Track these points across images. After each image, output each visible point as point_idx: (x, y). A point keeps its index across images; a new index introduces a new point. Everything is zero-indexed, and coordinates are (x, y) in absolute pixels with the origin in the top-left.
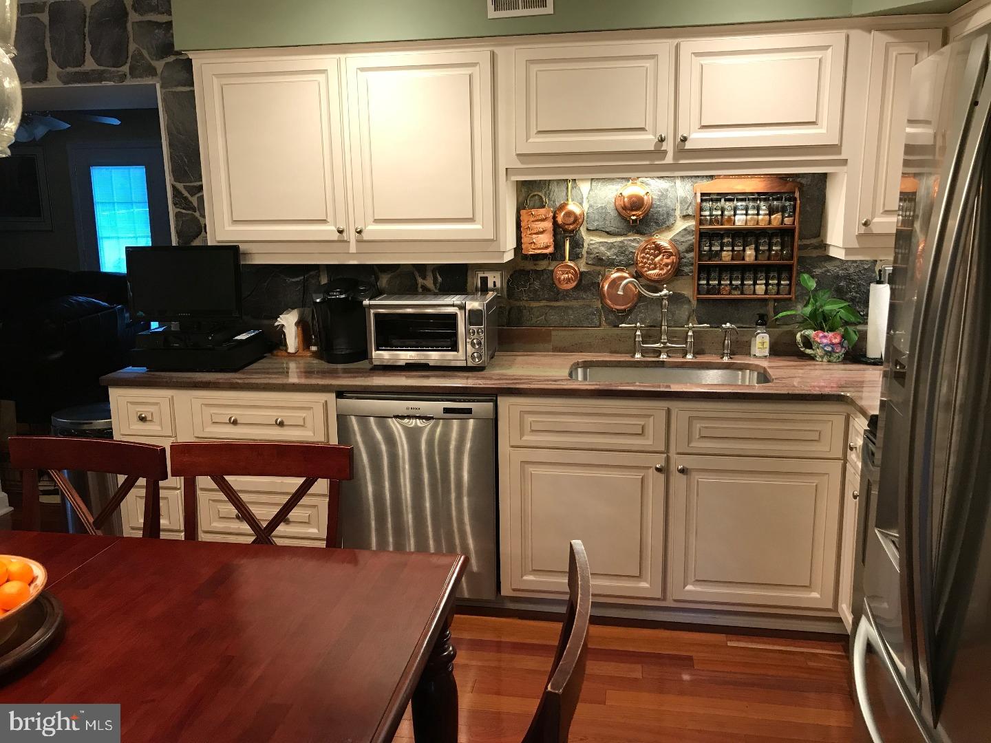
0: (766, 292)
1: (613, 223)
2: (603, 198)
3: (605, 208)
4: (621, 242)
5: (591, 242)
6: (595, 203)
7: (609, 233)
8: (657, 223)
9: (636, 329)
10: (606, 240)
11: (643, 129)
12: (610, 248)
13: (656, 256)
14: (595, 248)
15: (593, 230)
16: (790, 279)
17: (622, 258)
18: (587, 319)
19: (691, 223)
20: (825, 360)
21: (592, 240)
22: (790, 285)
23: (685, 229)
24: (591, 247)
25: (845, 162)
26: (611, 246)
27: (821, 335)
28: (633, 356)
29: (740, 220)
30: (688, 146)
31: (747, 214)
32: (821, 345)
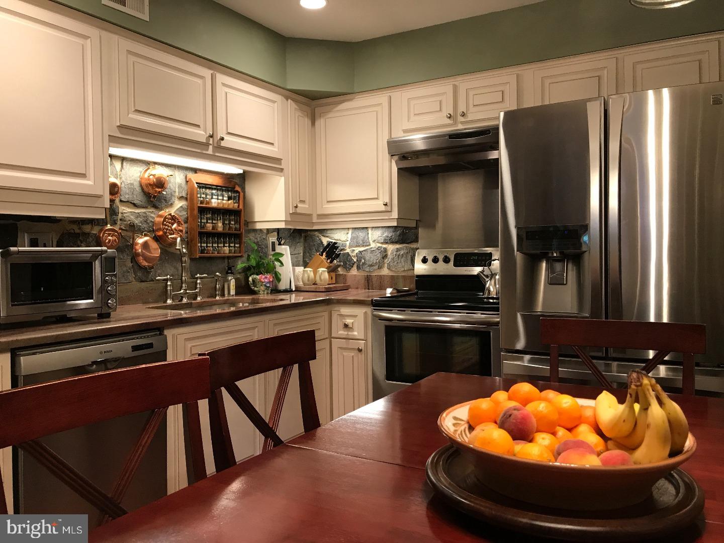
0: (230, 251)
1: (138, 198)
2: (131, 176)
3: (132, 184)
4: (145, 213)
5: (124, 211)
6: (126, 180)
7: (135, 205)
8: (165, 200)
9: (167, 280)
10: (133, 211)
11: (198, 126)
12: (137, 217)
13: (173, 224)
14: (128, 216)
15: (125, 202)
16: (240, 243)
17: (145, 226)
18: (123, 276)
19: (183, 203)
20: (265, 293)
21: (124, 210)
22: (240, 247)
23: (181, 207)
24: (125, 215)
25: (282, 170)
26: (138, 216)
27: (263, 277)
28: (165, 302)
29: (214, 203)
30: (223, 144)
31: (218, 199)
32: (264, 283)
